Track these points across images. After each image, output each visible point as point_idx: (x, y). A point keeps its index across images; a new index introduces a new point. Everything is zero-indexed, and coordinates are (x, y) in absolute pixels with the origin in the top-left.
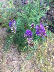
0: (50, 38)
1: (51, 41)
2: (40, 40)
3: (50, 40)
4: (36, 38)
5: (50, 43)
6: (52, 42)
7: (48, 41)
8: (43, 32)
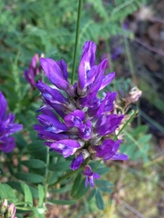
0: (140, 174)
1: (140, 195)
2: (69, 188)
3: (138, 185)
4: (41, 172)
5: (135, 203)
6: (146, 197)
7: (122, 193)
8: (100, 129)
